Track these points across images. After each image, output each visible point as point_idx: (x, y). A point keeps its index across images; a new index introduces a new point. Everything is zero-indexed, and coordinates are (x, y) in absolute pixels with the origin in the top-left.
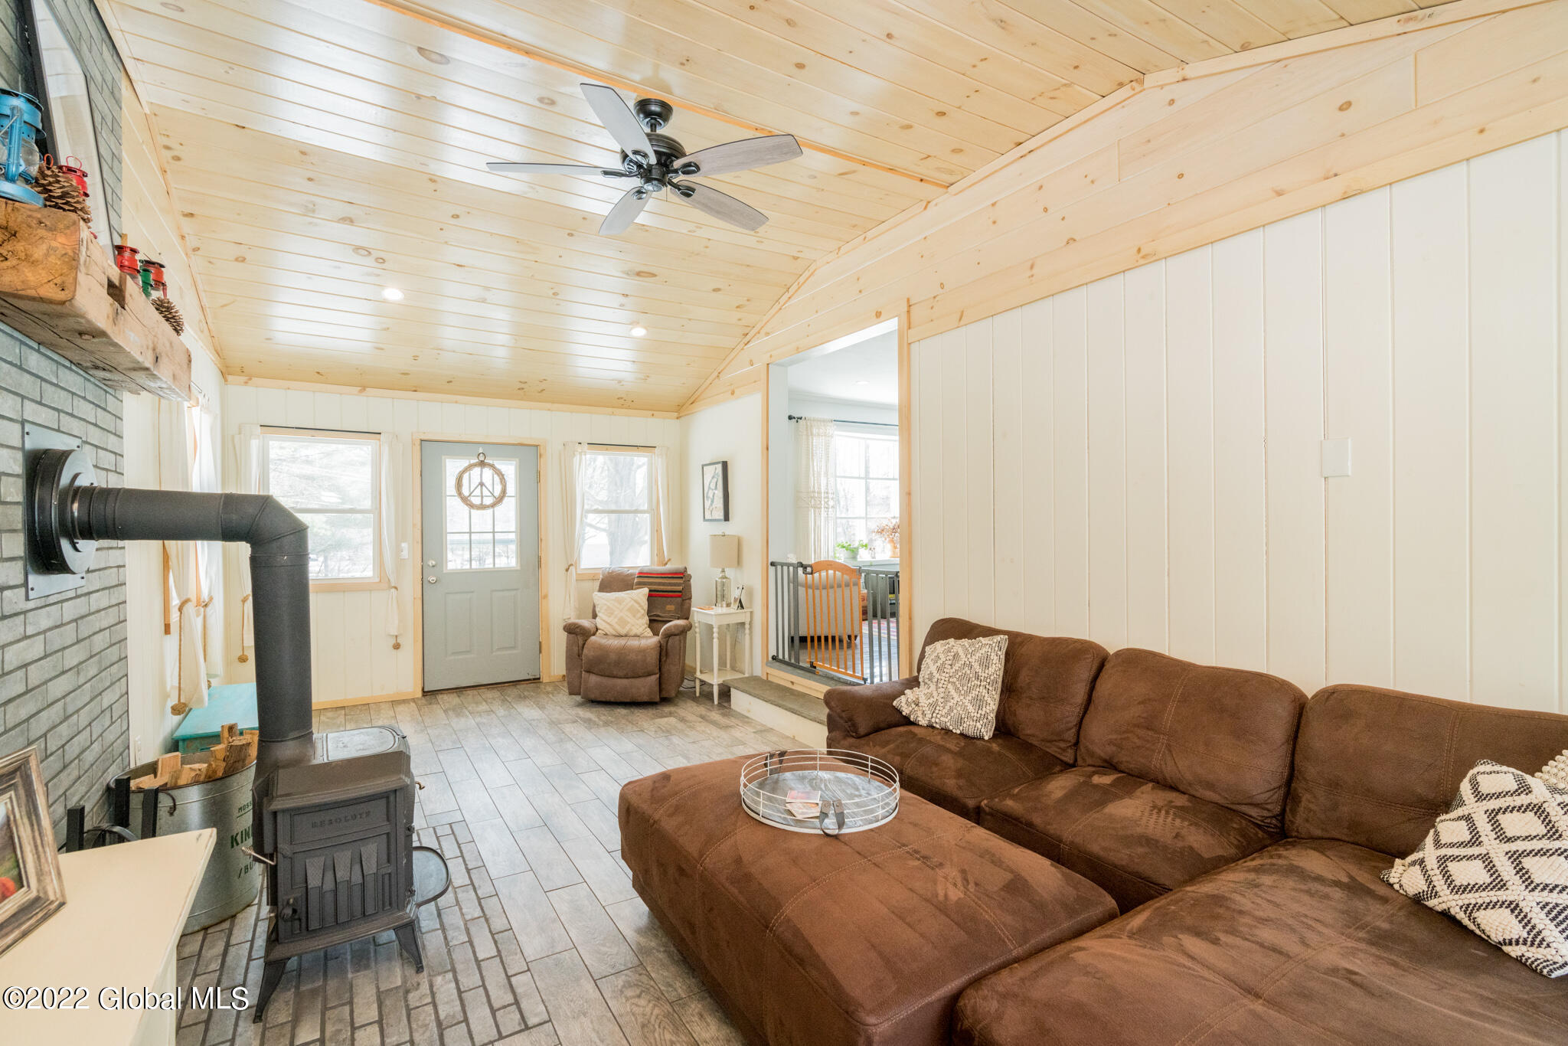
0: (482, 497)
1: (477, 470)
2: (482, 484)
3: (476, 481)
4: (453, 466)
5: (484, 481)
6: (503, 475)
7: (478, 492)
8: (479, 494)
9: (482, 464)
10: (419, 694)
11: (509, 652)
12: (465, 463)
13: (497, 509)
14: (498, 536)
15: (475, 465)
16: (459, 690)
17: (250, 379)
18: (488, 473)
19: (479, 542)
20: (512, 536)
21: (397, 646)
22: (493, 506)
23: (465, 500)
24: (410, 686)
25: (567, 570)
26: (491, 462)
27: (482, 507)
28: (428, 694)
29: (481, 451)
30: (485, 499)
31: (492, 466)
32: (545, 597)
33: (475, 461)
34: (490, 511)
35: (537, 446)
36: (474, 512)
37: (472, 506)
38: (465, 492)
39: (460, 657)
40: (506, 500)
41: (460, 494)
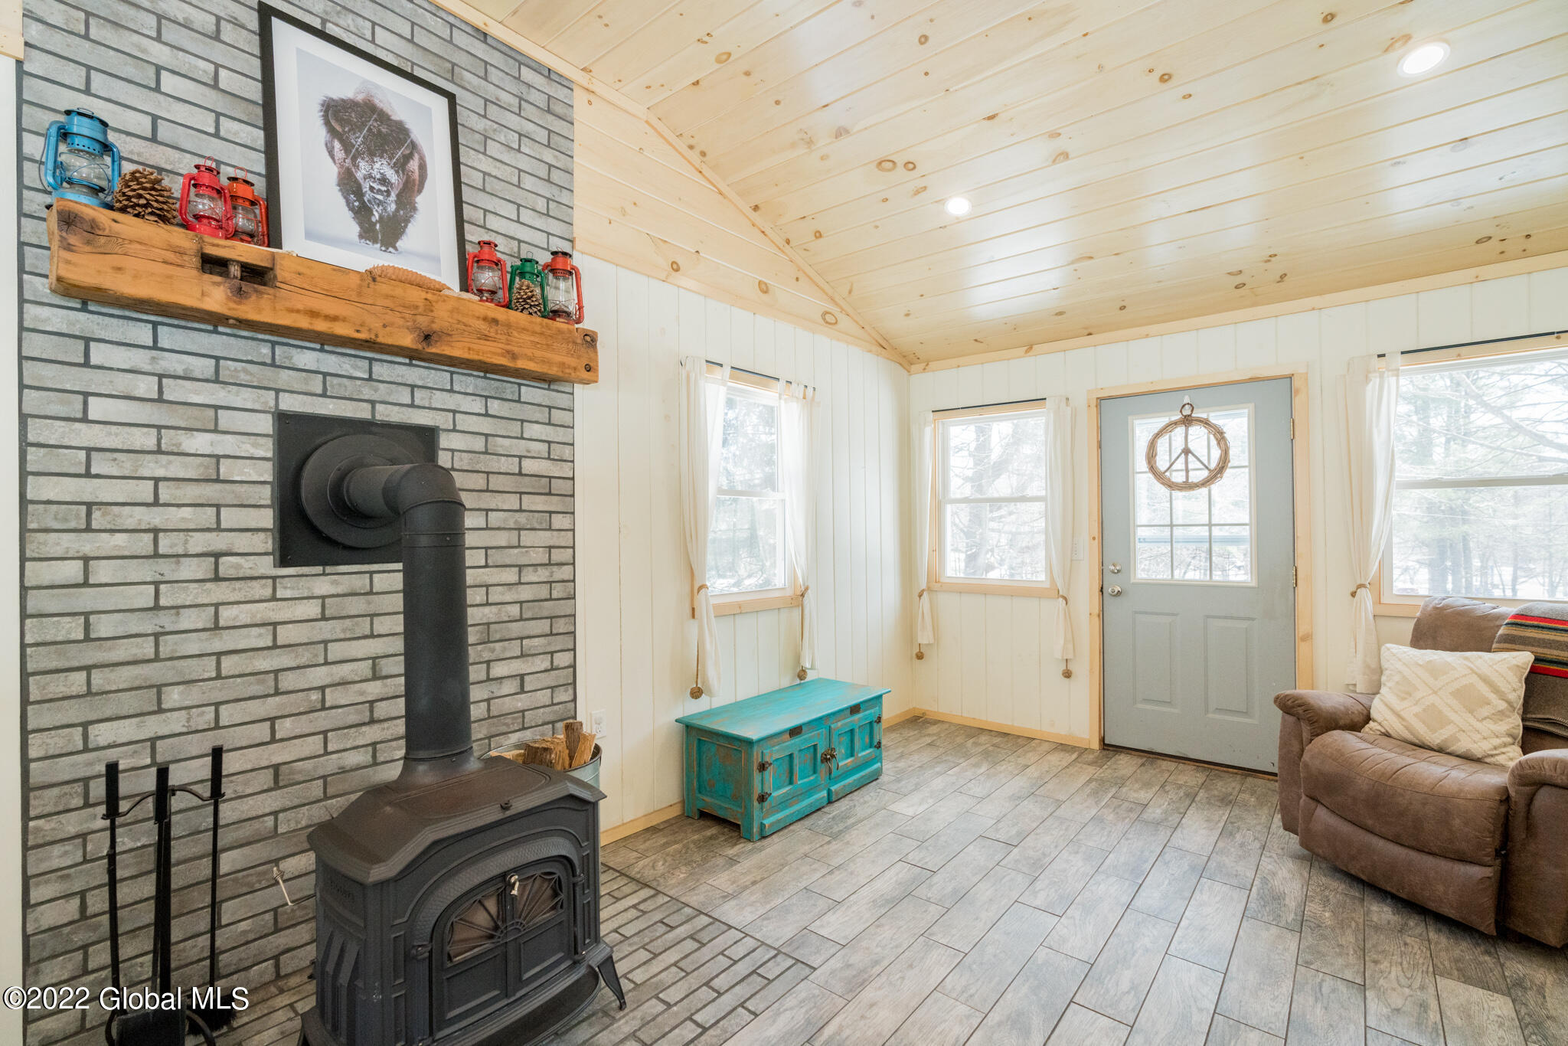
0: (1187, 471)
1: (1180, 431)
2: (1187, 451)
3: (1178, 445)
4: (1143, 430)
5: (1191, 446)
6: (1221, 433)
7: (1180, 464)
8: (1183, 467)
9: (1187, 421)
10: (1095, 745)
11: (1236, 719)
12: (1161, 421)
13: (1215, 487)
14: (1217, 532)
15: (1176, 423)
16: (1152, 756)
17: (927, 365)
18: (1197, 433)
19: (1187, 541)
20: (1245, 532)
21: (1067, 674)
22: (1205, 483)
23: (1159, 476)
24: (1084, 730)
25: (1353, 594)
26: (1204, 416)
27: (1188, 486)
28: (1109, 748)
29: (1187, 400)
30: (1191, 473)
31: (1206, 423)
32: (1308, 637)
33: (1177, 417)
34: (1204, 491)
35: (1290, 377)
36: (1177, 494)
37: (1172, 486)
38: (1162, 464)
39: (1156, 708)
40: (1228, 472)
41: (1152, 469)
